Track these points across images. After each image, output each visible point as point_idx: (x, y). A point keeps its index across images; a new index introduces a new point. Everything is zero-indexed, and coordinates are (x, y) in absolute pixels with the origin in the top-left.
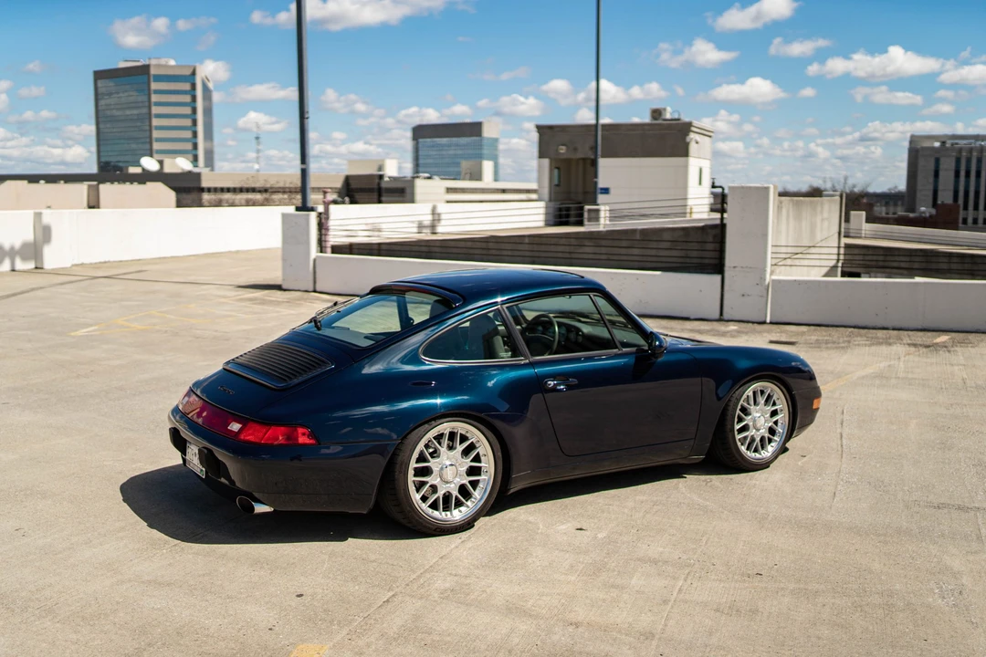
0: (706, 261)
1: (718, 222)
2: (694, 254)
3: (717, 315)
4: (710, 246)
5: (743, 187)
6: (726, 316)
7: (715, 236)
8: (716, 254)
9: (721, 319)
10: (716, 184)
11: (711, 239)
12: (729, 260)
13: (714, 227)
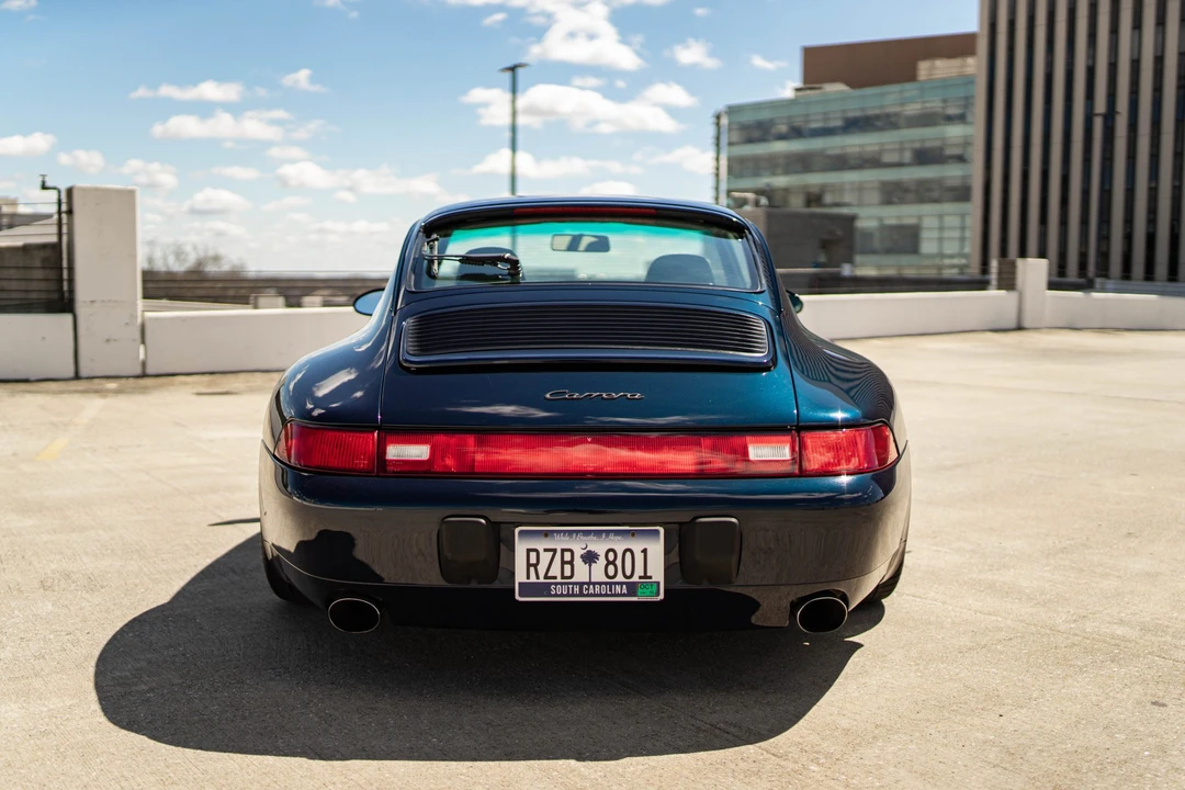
0: (34, 296)
1: (54, 239)
2: (14, 285)
3: (71, 373)
4: (38, 274)
5: (97, 189)
6: (84, 372)
7: (44, 260)
8: (52, 286)
9: (77, 377)
10: (48, 184)
11: (38, 263)
12: (82, 294)
13: (44, 246)
